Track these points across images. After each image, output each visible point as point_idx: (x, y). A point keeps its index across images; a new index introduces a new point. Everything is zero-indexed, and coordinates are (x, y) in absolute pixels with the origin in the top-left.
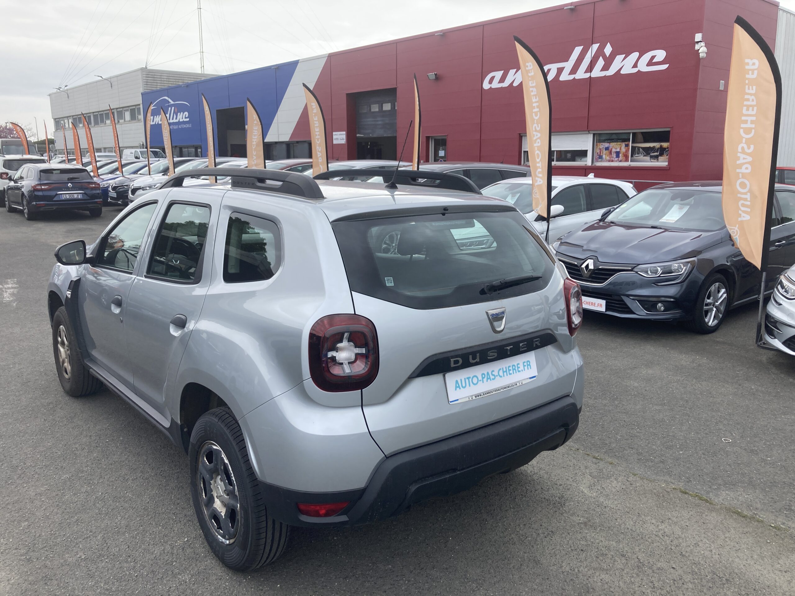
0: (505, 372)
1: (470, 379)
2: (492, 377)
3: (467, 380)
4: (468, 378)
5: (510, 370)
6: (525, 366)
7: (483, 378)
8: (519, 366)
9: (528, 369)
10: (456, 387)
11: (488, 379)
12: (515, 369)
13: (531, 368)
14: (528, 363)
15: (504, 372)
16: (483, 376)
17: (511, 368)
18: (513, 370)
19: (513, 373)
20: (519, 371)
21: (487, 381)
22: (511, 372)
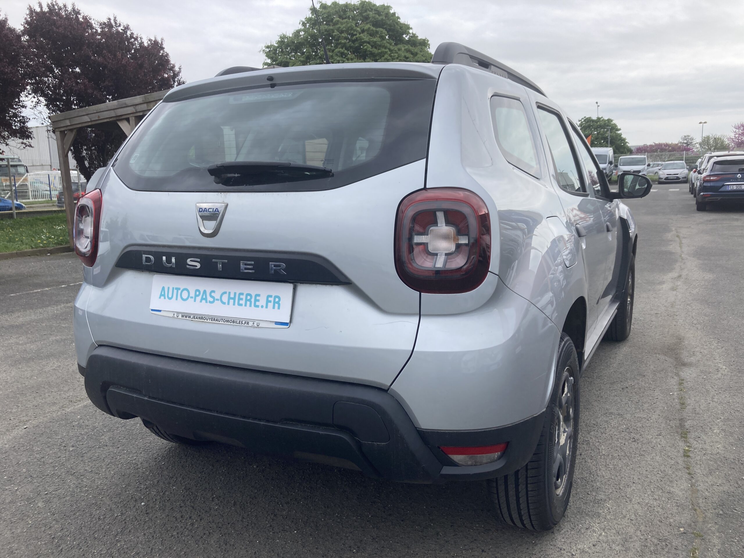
0: (232, 299)
1: (180, 291)
2: (209, 299)
3: (175, 291)
4: (178, 289)
5: (242, 299)
6: (270, 302)
7: (196, 296)
8: (258, 298)
9: (274, 308)
10: (161, 295)
11: (202, 299)
12: (250, 300)
13: (279, 308)
14: (277, 300)
15: (229, 298)
16: (198, 293)
17: (243, 297)
18: (247, 300)
19: (246, 305)
20: (257, 306)
21: (201, 301)
22: (242, 302)
